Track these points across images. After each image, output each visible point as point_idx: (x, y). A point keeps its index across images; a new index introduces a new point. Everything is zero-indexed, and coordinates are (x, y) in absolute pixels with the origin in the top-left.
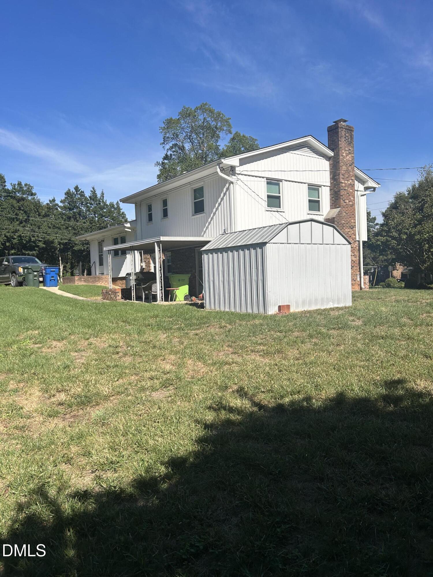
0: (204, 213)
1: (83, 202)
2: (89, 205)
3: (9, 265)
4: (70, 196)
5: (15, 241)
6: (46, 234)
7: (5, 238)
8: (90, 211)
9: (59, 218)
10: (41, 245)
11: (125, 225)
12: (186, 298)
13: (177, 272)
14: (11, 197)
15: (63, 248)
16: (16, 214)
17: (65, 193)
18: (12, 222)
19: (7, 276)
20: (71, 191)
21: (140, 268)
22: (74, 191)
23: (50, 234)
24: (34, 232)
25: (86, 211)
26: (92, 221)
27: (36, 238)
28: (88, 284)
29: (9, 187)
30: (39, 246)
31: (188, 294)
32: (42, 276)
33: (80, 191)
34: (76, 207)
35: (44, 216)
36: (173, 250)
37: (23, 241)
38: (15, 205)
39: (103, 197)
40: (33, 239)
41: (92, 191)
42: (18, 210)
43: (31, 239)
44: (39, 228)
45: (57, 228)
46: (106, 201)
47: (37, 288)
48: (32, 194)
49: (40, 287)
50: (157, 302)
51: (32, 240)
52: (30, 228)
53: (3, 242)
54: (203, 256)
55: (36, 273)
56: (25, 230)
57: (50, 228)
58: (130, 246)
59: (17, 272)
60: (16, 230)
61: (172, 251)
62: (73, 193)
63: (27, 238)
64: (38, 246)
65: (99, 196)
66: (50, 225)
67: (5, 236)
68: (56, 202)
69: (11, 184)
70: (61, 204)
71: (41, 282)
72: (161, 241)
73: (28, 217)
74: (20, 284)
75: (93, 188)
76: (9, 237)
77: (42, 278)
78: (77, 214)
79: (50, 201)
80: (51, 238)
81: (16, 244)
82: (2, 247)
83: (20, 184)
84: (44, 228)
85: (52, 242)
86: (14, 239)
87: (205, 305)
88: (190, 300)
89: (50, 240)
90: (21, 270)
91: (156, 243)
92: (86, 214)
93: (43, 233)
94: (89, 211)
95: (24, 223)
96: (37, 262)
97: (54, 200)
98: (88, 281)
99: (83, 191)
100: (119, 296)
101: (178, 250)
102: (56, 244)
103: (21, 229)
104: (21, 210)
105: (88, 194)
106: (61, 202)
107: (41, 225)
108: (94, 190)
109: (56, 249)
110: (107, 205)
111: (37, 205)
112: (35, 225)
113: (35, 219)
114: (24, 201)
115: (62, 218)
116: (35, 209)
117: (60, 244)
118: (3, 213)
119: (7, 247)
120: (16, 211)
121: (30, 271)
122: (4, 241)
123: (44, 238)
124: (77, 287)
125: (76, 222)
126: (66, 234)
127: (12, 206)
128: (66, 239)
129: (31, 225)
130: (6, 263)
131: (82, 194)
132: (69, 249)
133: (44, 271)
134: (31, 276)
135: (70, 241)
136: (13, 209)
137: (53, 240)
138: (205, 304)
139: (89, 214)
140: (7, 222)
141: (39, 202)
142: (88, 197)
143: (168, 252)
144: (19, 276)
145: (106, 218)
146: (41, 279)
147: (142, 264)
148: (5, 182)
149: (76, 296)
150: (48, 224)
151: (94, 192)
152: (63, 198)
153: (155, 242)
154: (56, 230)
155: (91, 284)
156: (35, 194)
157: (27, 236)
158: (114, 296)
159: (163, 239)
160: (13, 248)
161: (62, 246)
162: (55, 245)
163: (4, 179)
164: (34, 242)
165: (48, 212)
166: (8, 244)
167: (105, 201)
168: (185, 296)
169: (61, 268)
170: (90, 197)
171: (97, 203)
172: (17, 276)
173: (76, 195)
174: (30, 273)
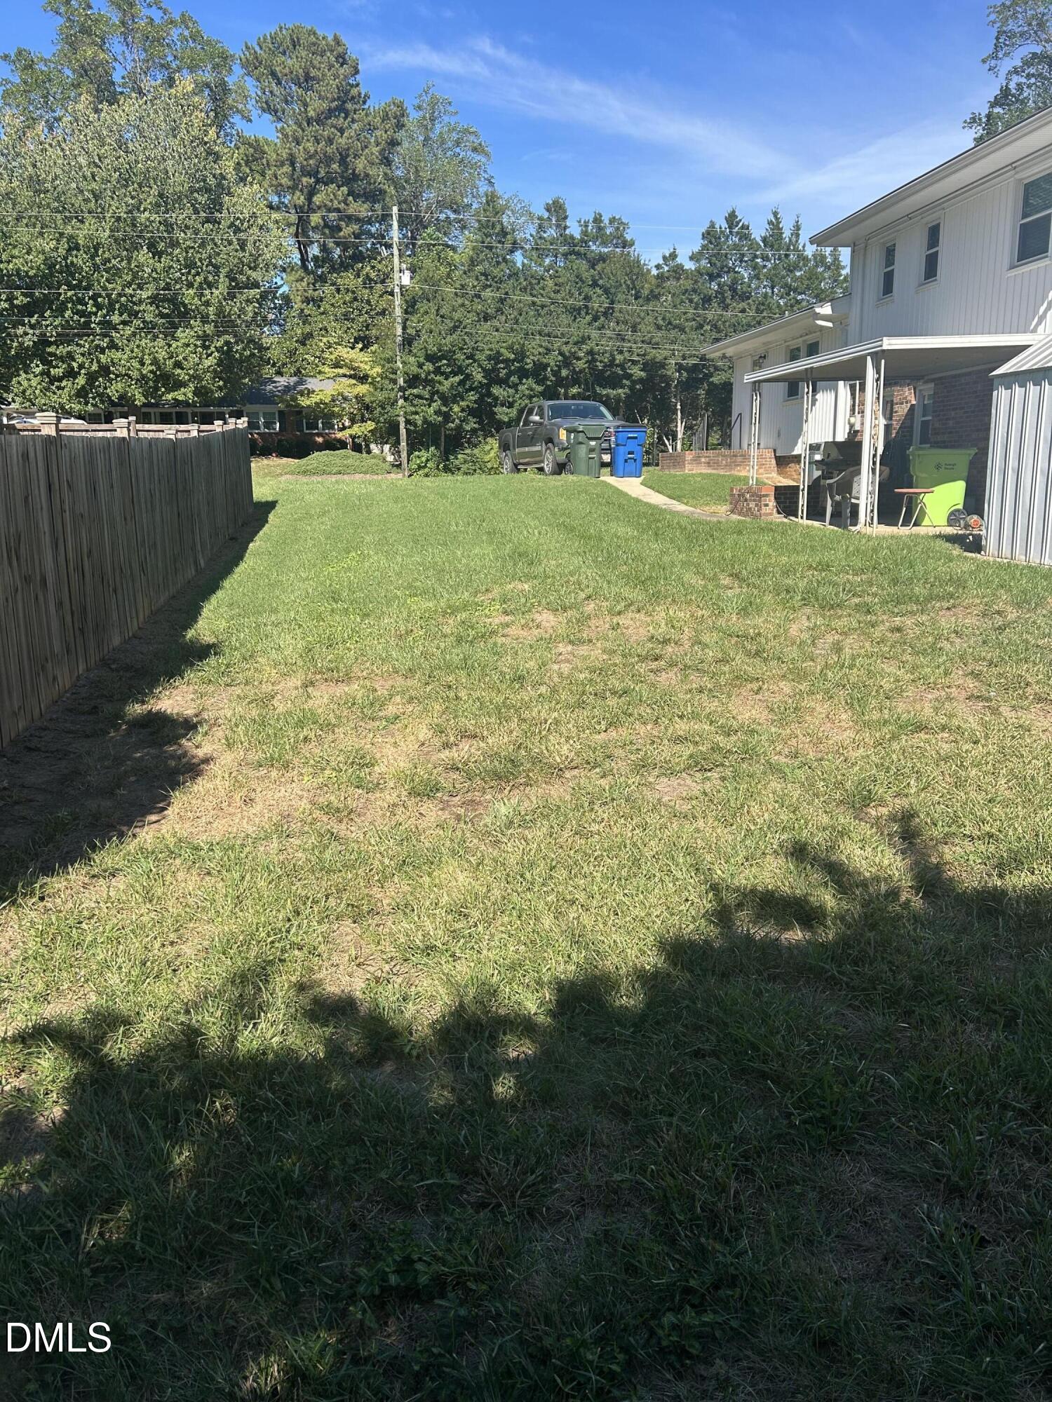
0: (1047, 257)
1: (743, 255)
2: (759, 260)
3: (541, 424)
4: (713, 240)
5: (580, 365)
6: (650, 343)
7: (560, 358)
8: (761, 277)
9: (682, 302)
10: (637, 372)
11: (818, 310)
12: (953, 518)
13: (944, 442)
14: (578, 254)
15: (688, 379)
16: (587, 298)
17: (703, 235)
18: (575, 318)
19: (537, 448)
20: (717, 226)
21: (847, 430)
22: (724, 225)
23: (657, 344)
24: (623, 340)
25: (751, 278)
26: (763, 304)
27: (626, 354)
28: (714, 472)
29: (574, 230)
30: (632, 375)
31: (960, 507)
32: (609, 450)
33: (741, 224)
34: (726, 269)
35: (648, 300)
36: (940, 378)
37: (598, 364)
38: (585, 275)
39: (798, 236)
40: (619, 358)
41: (770, 223)
42: (590, 286)
43: (614, 359)
44: (634, 331)
45: (675, 327)
46: (804, 247)
47: (594, 480)
48: (625, 244)
49: (602, 478)
50: (858, 527)
51: (617, 362)
52: (614, 330)
53: (556, 368)
54: (995, 393)
55: (593, 443)
56: (602, 336)
57: (659, 328)
58: (806, 369)
59: (556, 441)
60: (583, 337)
61: (939, 382)
62: (721, 232)
63: (607, 355)
64: (628, 377)
65: (787, 234)
66: (661, 322)
67: (561, 354)
68: (679, 260)
69: (579, 222)
70: (690, 266)
71: (604, 465)
72: (883, 351)
73: (612, 302)
74: (560, 468)
75: (775, 214)
76: (567, 354)
77: (609, 456)
78: (726, 288)
79: (664, 258)
80: (658, 355)
81: (581, 371)
82: (554, 379)
83: (598, 220)
84: (646, 328)
85: (663, 365)
86: (579, 359)
87: (983, 543)
88: (962, 525)
89: (657, 360)
90: (563, 435)
91: (869, 358)
92: (750, 287)
93: (643, 342)
94: (759, 279)
95: (602, 319)
96: (602, 416)
97: (673, 256)
98: (716, 465)
99: (746, 223)
100: (766, 505)
101: (954, 377)
102: (672, 372)
103: (595, 334)
104: (598, 285)
105: (758, 232)
106: (691, 258)
107: (640, 323)
108: (777, 219)
109: (667, 379)
110: (806, 259)
111: (635, 269)
112: (625, 322)
113: (627, 307)
114: (604, 261)
115: (691, 301)
116: (629, 282)
117: (680, 368)
118: (559, 296)
119: (563, 379)
120: (586, 289)
121: (581, 437)
122: (556, 366)
123: (644, 355)
124: (685, 479)
125: (724, 309)
126: (696, 343)
127: (577, 277)
128: (694, 356)
129: (618, 323)
130: (537, 418)
131: (744, 234)
132: (701, 381)
133: (613, 439)
134: (582, 451)
135: (705, 360)
136: (580, 283)
137: (665, 359)
138: (986, 539)
139: (758, 288)
140: (565, 319)
141: (638, 262)
142: (759, 239)
143: (926, 382)
144: (560, 450)
145: (800, 294)
146: (607, 458)
147: (853, 420)
148: (566, 217)
149: (674, 502)
150: (656, 318)
151: (775, 225)
152: (697, 248)
153: (869, 354)
154: (674, 333)
155: (722, 472)
156: (632, 244)
157: (606, 352)
158: (757, 505)
159: (890, 343)
160: (576, 382)
161: (685, 374)
162: (669, 373)
163: (565, 211)
164: (622, 366)
165: (658, 286)
166: (564, 373)
167: (800, 247)
168: (952, 513)
169: (679, 429)
170: (764, 240)
171: (780, 255)
172: (556, 449)
173: (728, 237)
174: (581, 443)
